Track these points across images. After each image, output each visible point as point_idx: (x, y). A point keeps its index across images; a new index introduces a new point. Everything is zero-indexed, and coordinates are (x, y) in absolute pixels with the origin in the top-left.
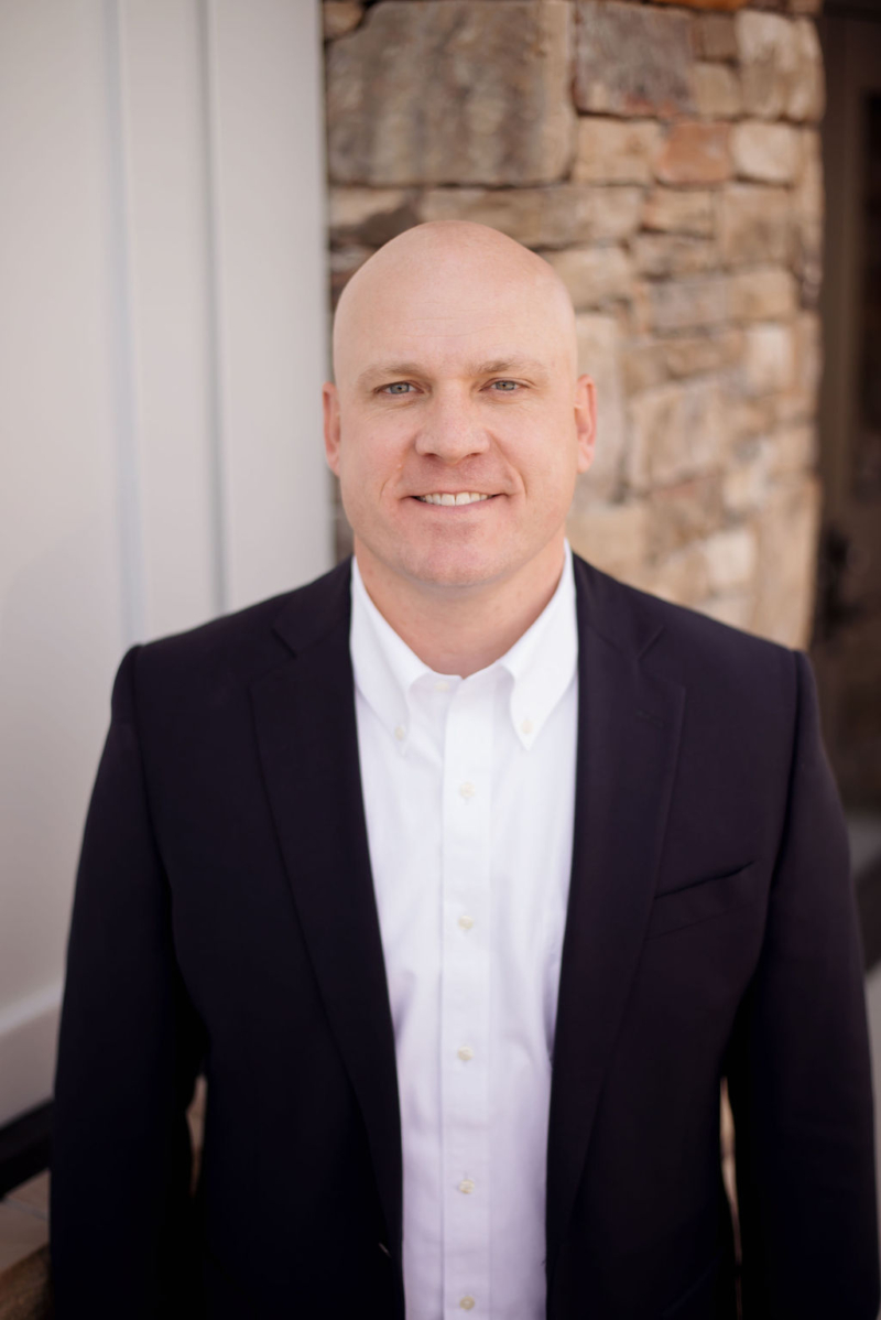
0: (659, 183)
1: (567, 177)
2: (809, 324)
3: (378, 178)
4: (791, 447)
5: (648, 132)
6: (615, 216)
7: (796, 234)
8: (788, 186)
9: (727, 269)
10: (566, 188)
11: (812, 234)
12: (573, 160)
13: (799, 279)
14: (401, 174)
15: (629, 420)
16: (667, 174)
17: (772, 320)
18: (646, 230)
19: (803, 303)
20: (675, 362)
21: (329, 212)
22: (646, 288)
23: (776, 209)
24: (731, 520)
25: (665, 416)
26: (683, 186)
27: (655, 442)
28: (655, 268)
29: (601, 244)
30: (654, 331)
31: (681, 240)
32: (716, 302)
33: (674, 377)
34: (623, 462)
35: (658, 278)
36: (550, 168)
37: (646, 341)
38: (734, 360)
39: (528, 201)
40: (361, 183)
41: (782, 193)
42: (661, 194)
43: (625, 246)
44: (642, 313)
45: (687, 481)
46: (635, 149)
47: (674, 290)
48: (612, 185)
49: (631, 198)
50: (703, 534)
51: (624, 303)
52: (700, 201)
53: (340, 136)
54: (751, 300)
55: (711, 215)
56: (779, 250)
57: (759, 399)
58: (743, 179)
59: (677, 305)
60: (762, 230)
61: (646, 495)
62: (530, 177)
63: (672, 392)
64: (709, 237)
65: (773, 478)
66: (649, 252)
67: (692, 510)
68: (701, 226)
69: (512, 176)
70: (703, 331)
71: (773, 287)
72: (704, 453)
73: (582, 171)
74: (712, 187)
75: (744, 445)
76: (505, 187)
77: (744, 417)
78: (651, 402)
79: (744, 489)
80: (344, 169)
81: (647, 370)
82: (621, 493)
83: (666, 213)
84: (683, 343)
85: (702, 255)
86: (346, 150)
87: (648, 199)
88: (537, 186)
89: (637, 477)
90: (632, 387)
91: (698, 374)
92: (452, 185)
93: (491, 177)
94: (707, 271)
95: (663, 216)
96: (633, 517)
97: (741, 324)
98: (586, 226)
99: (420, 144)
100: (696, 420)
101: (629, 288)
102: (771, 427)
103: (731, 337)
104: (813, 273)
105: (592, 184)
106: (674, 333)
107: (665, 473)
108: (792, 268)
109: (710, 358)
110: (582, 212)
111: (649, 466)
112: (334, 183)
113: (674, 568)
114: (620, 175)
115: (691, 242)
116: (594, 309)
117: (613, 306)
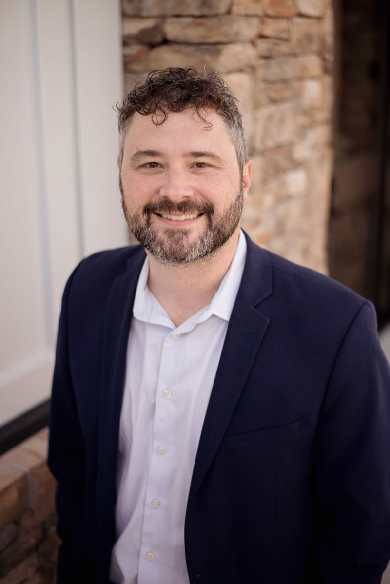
0: (267, 16)
1: (229, 12)
2: (328, 80)
3: (145, 13)
4: (321, 134)
6: (249, 30)
7: (322, 40)
8: (319, 19)
9: (294, 55)
10: (229, 17)
11: (330, 40)
12: (231, 5)
13: (324, 60)
14: (155, 11)
15: (255, 120)
16: (270, 12)
17: (313, 78)
18: (262, 36)
19: (326, 71)
20: (274, 95)
21: (123, 28)
22: (262, 62)
23: (314, 28)
24: (297, 165)
25: (270, 118)
26: (276, 17)
27: (265, 129)
28: (266, 54)
29: (242, 42)
30: (266, 81)
31: (276, 41)
32: (290, 69)
33: (274, 101)
34: (252, 139)
35: (266, 58)
36: (222, 8)
37: (262, 86)
38: (298, 95)
39: (213, 22)
40: (138, 16)
41: (316, 21)
42: (268, 21)
43: (253, 43)
44: (261, 73)
45: (279, 147)
46: (257, 1)
47: (273, 63)
48: (247, 16)
49: (255, 22)
51: (253, 69)
52: (283, 24)
54: (304, 68)
55: (288, 31)
56: (315, 47)
57: (307, 112)
58: (301, 15)
59: (274, 70)
60: (308, 38)
61: (262, 153)
62: (214, 12)
63: (272, 108)
64: (287, 40)
65: (314, 147)
66: (263, 46)
67: (280, 159)
68: (284, 35)
69: (205, 11)
70: (285, 82)
71: (313, 63)
72: (286, 135)
73: (235, 9)
74: (288, 18)
75: (302, 132)
76: (203, 16)
77: (302, 120)
78: (265, 112)
79: (302, 151)
80: (129, 9)
81: (262, 98)
82: (252, 152)
83: (270, 29)
84: (277, 87)
85: (284, 48)
86: (130, 1)
87: (262, 23)
88: (216, 15)
89: (258, 145)
90: (256, 105)
91: (284, 100)
92: (178, 16)
93: (196, 12)
94: (286, 55)
95: (269, 31)
96: (257, 162)
97: (300, 79)
98: (237, 34)
100: (282, 120)
101: (255, 62)
102: (312, 125)
103: (296, 84)
104: (330, 57)
105: (240, 15)
106: (273, 82)
107: (270, 143)
108: (321, 54)
109: (287, 93)
110: (236, 27)
111: (263, 140)
112: (125, 16)
113: (273, 185)
114: (251, 12)
115: (280, 42)
116: (240, 70)
117: (248, 70)
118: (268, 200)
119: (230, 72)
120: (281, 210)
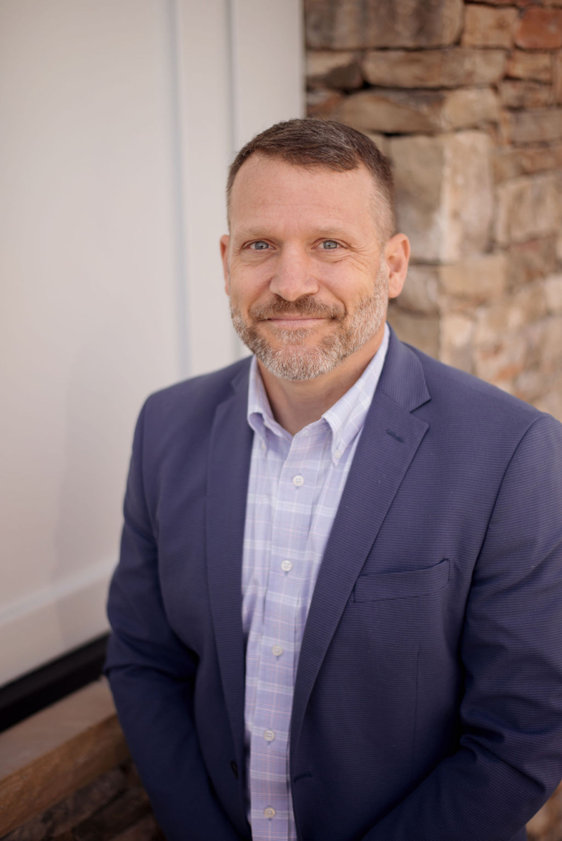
0: (517, 48)
1: (458, 43)
3: (337, 45)
5: (510, 15)
6: (489, 69)
9: (559, 105)
10: (458, 49)
12: (462, 31)
14: (352, 42)
15: (496, 199)
16: (521, 43)
18: (508, 78)
20: (526, 163)
21: (306, 67)
22: (508, 115)
24: (561, 267)
25: (519, 197)
26: (532, 51)
27: (512, 213)
28: (515, 103)
29: (479, 86)
30: (513, 143)
31: (532, 85)
33: (526, 173)
34: (492, 227)
35: (515, 109)
36: (448, 37)
37: (508, 149)
39: (433, 58)
40: (327, 49)
42: (518, 55)
43: (495, 88)
44: (505, 131)
45: (533, 240)
46: (501, 26)
47: (525, 117)
48: (486, 48)
49: (499, 57)
50: (543, 275)
51: (494, 125)
52: (544, 60)
53: (313, 18)
55: (548, 69)
59: (528, 128)
61: (506, 249)
62: (435, 42)
63: (524, 183)
64: (549, 84)
66: (510, 92)
67: (536, 259)
68: (544, 76)
69: (423, 42)
70: (544, 144)
72: (543, 223)
73: (467, 39)
74: (551, 51)
76: (419, 49)
78: (511, 187)
80: (315, 39)
81: (508, 168)
82: (490, 247)
83: (521, 68)
84: (531, 152)
85: (544, 95)
86: (317, 27)
87: (509, 57)
88: (439, 48)
89: (501, 237)
90: (498, 179)
91: (542, 171)
92: (384, 49)
93: (410, 43)
94: (548, 106)
95: (519, 70)
96: (498, 262)
98: (470, 74)
99: (364, 22)
100: (539, 201)
101: (496, 115)
105: (474, 47)
106: (526, 145)
107: (519, 234)
109: (549, 162)
110: (468, 65)
111: (508, 229)
112: (309, 48)
113: (524, 295)
114: (492, 42)
115: (537, 86)
116: (475, 128)
117: (485, 126)
118: (515, 317)
119: (457, 130)
120: (536, 332)
